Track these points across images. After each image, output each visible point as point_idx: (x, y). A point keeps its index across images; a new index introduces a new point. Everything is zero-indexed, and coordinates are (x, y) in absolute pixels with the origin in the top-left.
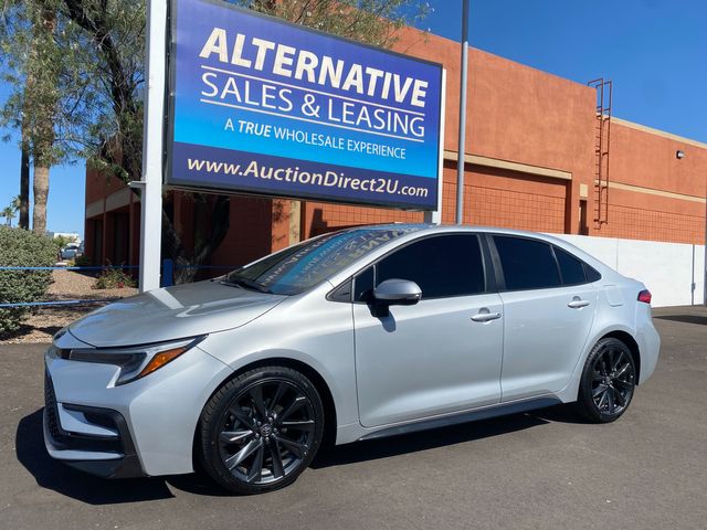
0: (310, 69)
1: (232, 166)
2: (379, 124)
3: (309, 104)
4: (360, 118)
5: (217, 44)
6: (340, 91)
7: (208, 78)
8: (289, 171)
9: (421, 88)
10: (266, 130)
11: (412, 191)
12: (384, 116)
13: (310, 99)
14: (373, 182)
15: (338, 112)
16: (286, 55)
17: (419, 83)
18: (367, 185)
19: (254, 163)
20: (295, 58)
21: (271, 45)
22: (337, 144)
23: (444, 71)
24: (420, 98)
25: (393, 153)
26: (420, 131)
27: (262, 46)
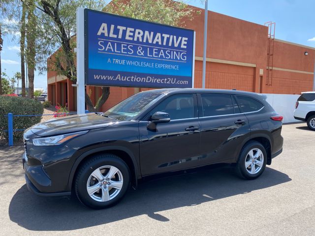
0: (140, 36)
1: (111, 77)
2: (168, 56)
3: (139, 50)
4: (160, 54)
5: (104, 29)
6: (152, 44)
7: (101, 43)
8: (132, 77)
9: (185, 41)
10: (123, 62)
11: (181, 82)
12: (170, 53)
13: (140, 48)
14: (166, 79)
15: (151, 53)
16: (131, 32)
17: (184, 39)
18: (163, 81)
19: (119, 75)
20: (134, 32)
21: (125, 28)
22: (151, 66)
23: (195, 33)
24: (184, 45)
25: (174, 67)
26: (184, 58)
27: (121, 28)
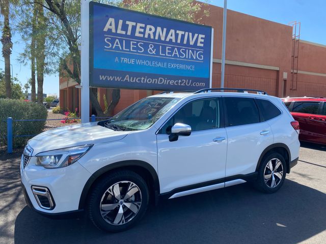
0: (151, 33)
1: (118, 78)
2: (183, 55)
3: (151, 48)
4: (174, 53)
5: (111, 25)
6: (165, 42)
7: (107, 40)
8: (143, 79)
9: (202, 38)
10: (132, 61)
11: (197, 84)
12: (185, 52)
13: (151, 46)
14: (180, 81)
15: (164, 51)
16: (141, 28)
17: (201, 36)
18: (177, 83)
19: (128, 76)
20: (145, 28)
21: (134, 24)
22: (164, 65)
23: (213, 29)
24: (201, 43)
25: (189, 67)
26: (201, 58)
27: (130, 24)
